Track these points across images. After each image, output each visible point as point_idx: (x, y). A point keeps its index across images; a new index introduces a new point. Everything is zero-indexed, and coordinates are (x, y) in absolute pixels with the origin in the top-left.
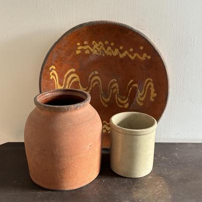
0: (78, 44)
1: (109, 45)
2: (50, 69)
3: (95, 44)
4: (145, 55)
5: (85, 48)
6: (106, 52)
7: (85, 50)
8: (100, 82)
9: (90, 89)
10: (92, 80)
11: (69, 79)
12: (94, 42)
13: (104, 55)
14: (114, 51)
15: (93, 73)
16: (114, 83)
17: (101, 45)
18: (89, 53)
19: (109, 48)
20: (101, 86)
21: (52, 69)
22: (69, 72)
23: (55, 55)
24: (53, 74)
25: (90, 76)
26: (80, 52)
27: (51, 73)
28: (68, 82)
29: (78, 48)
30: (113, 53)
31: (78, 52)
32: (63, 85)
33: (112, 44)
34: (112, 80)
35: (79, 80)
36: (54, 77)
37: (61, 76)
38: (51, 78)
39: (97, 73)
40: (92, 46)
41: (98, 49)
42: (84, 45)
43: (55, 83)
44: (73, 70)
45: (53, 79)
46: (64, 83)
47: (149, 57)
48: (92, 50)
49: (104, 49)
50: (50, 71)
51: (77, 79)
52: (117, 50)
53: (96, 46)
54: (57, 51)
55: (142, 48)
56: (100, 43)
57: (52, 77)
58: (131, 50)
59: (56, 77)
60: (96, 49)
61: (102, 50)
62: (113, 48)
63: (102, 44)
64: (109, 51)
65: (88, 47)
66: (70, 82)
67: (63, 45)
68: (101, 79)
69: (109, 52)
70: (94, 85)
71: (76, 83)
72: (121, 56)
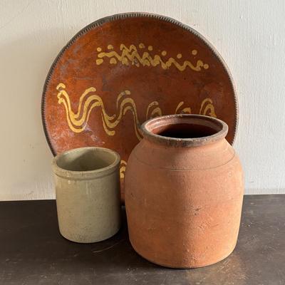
0: (99, 49)
1: (146, 50)
2: (57, 88)
3: (124, 48)
4: (200, 63)
5: (109, 55)
6: (141, 61)
7: (110, 59)
8: (134, 106)
9: (120, 117)
10: (122, 105)
11: (87, 103)
12: (122, 46)
13: (138, 65)
14: (153, 59)
15: (122, 94)
16: (155, 107)
17: (133, 50)
18: (116, 62)
19: (146, 55)
20: (135, 113)
21: (61, 89)
22: (87, 92)
23: (64, 67)
24: (62, 96)
25: (119, 98)
26: (102, 61)
27: (59, 94)
28: (85, 108)
29: (99, 56)
30: (152, 62)
31: (99, 62)
32: (78, 114)
33: (150, 48)
34: (152, 104)
35: (102, 105)
36: (64, 101)
37: (74, 100)
38: (59, 102)
39: (128, 93)
40: (120, 53)
41: (129, 56)
42: (107, 51)
43: (65, 110)
44: (93, 89)
45: (62, 103)
46: (79, 108)
47: (206, 67)
48: (119, 58)
49: (138, 57)
50: (58, 92)
51: (100, 103)
52: (157, 58)
53: (126, 52)
54: (66, 61)
55: (194, 52)
56: (132, 47)
57: (61, 101)
58: (179, 56)
59: (66, 101)
60: (126, 56)
61: (135, 57)
62: (152, 55)
63: (135, 49)
64: (146, 58)
65: (113, 53)
66: (89, 108)
67: (75, 51)
68: (135, 102)
69: (145, 60)
70: (125, 110)
71: (98, 108)
72: (164, 66)
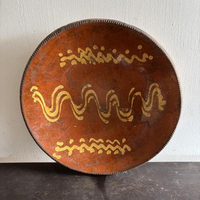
0: (61, 55)
1: (99, 50)
2: (31, 90)
3: (81, 51)
4: (145, 56)
5: (70, 58)
6: (97, 59)
7: (71, 61)
8: (96, 95)
9: (85, 106)
10: (86, 95)
11: (58, 98)
12: (79, 49)
13: (94, 63)
14: (106, 56)
15: (85, 87)
16: (112, 94)
17: (89, 52)
18: (76, 63)
19: (100, 54)
20: (97, 101)
21: (34, 90)
22: (56, 89)
23: (33, 73)
24: (36, 96)
25: (83, 91)
26: (64, 64)
27: (34, 95)
28: (57, 102)
29: (62, 60)
30: (105, 59)
31: (62, 65)
32: (52, 107)
33: (103, 48)
34: (110, 92)
35: (70, 98)
36: (38, 100)
37: (47, 97)
38: (35, 101)
39: (89, 86)
40: (79, 55)
41: (86, 57)
42: (67, 55)
43: (41, 106)
44: (61, 87)
45: (37, 102)
46: (52, 103)
47: (151, 58)
48: (79, 59)
49: (94, 57)
50: (32, 93)
51: (68, 96)
52: (109, 56)
53: (83, 54)
54: (34, 68)
55: (140, 47)
56: (87, 49)
57: (35, 100)
58: (127, 52)
59: (41, 99)
60: (83, 57)
61: (91, 57)
62: (105, 53)
63: (90, 50)
64: (100, 57)
65: (73, 56)
66: (60, 102)
67: (40, 58)
68: (96, 92)
69: (100, 59)
70: (89, 99)
71: (67, 101)
72: (116, 61)
